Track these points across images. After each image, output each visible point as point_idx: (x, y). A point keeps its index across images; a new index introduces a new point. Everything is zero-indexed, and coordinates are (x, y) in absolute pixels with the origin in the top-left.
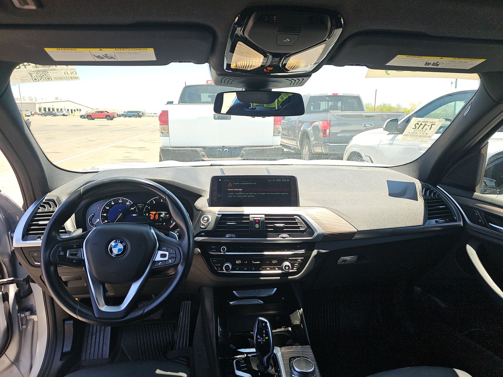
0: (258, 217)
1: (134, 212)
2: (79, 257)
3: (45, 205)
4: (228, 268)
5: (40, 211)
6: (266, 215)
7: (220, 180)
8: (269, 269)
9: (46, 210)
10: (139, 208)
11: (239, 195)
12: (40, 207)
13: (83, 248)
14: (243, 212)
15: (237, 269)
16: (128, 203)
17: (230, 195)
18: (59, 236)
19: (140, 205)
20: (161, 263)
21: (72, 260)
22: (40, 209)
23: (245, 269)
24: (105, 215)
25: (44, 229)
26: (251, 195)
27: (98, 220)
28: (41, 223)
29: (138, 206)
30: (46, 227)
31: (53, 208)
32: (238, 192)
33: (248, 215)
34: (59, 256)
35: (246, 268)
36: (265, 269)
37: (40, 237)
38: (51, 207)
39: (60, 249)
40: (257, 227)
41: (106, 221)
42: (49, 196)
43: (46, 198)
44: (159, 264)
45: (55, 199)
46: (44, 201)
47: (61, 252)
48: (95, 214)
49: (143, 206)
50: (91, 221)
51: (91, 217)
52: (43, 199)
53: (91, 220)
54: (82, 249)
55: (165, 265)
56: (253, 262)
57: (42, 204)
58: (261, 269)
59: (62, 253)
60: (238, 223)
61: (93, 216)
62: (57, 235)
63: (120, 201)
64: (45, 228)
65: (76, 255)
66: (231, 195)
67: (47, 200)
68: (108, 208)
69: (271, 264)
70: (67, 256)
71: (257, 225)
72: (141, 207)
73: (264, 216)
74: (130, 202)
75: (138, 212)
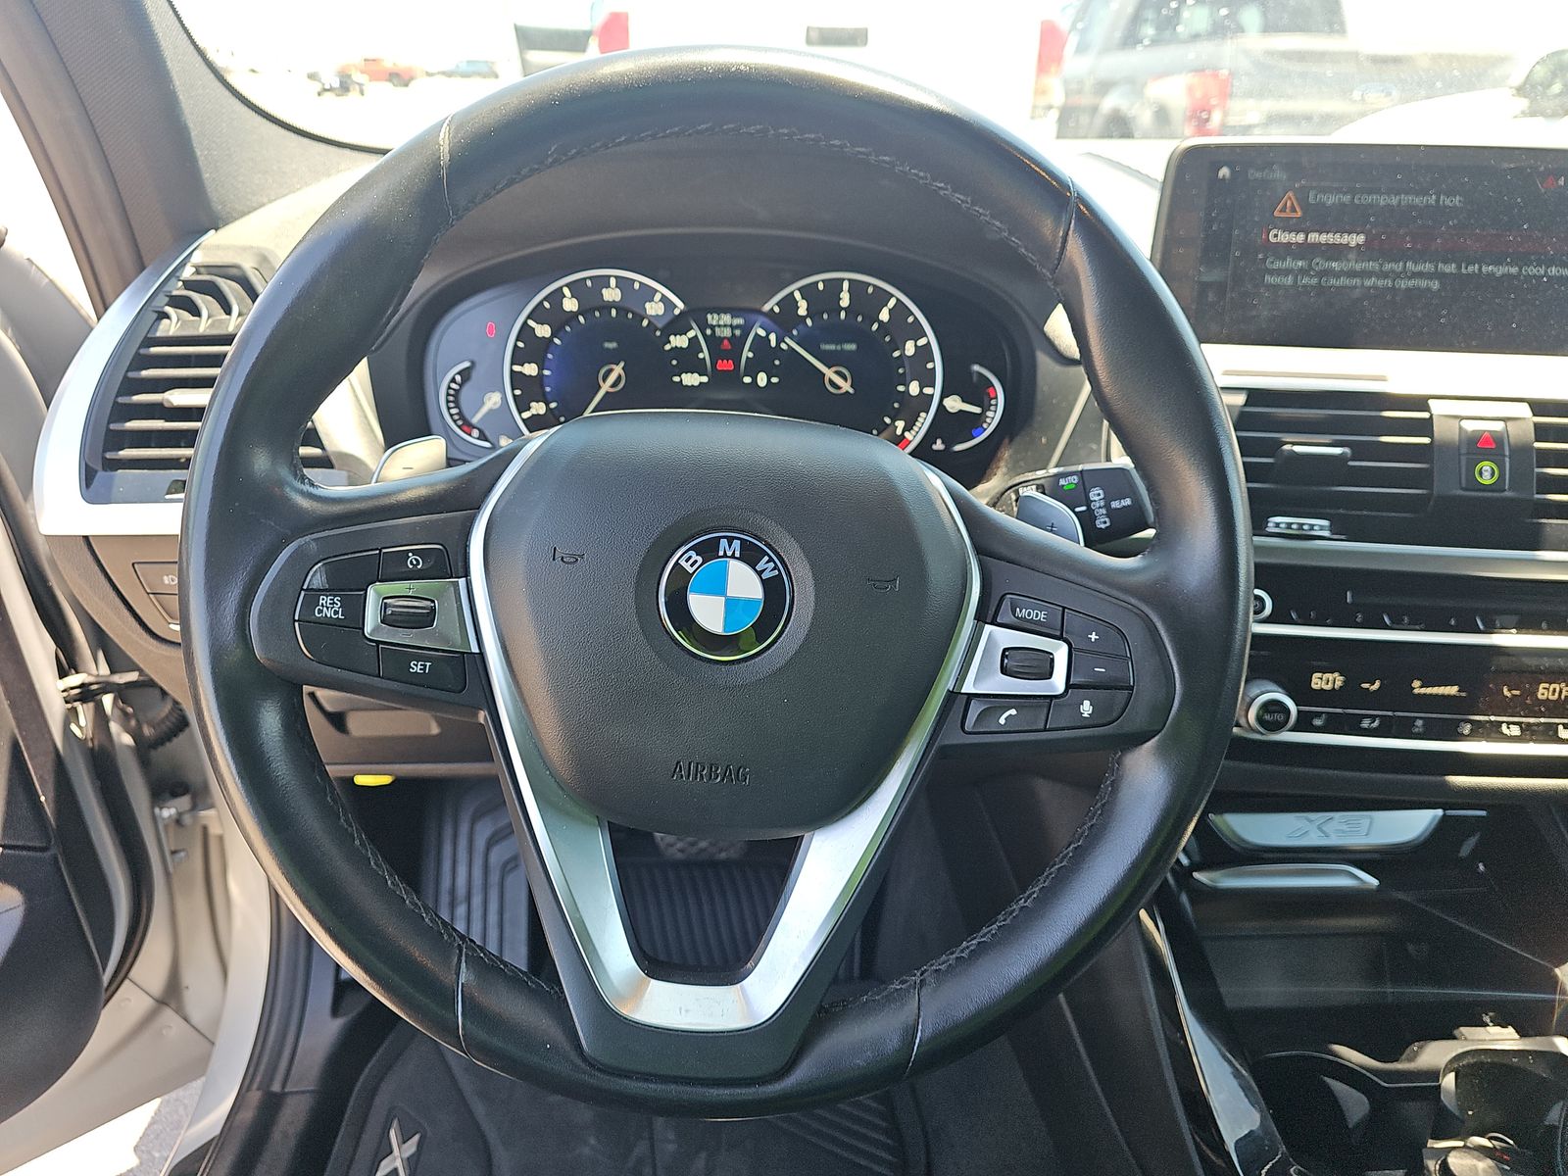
0: (1482, 420)
1: (688, 360)
2: (447, 641)
3: (196, 297)
4: (1280, 717)
5: (170, 327)
6: (1539, 407)
7: (1224, 172)
8: (1515, 731)
9: (203, 327)
10: (713, 342)
11: (1338, 275)
12: (168, 309)
13: (466, 574)
14: (1382, 379)
15: (1318, 722)
16: (654, 309)
17: (1279, 272)
18: (303, 478)
19: (723, 323)
20: (1013, 712)
21: (400, 656)
22: (168, 317)
23: (1365, 724)
24: (531, 369)
25: (189, 438)
26: (1418, 276)
27: (493, 400)
28: (179, 398)
29: (713, 328)
30: (199, 424)
31: (240, 315)
32: (1336, 251)
33: (1420, 403)
34: (311, 624)
35: (1373, 718)
36: (1493, 732)
37: (180, 486)
38: (228, 311)
39: (317, 578)
40: (1486, 479)
41: (538, 408)
42: (212, 249)
43: (198, 258)
44: (1002, 721)
45: (248, 265)
46: (188, 273)
47: (324, 600)
48: (473, 363)
49: (738, 327)
50: (457, 406)
51: (453, 380)
52: (183, 265)
53: (455, 398)
54: (462, 582)
55: (1045, 730)
56: (1416, 684)
57: (175, 293)
58: (1467, 729)
59: (329, 608)
60: (1360, 451)
61: (466, 374)
62: (284, 472)
63: (611, 294)
64: (195, 432)
65: (423, 620)
66: (1287, 272)
67: (202, 270)
68: (543, 331)
69: (1525, 705)
70: (368, 629)
71: (1486, 466)
72: (727, 332)
73: (1524, 411)
74: (664, 299)
75: (714, 364)
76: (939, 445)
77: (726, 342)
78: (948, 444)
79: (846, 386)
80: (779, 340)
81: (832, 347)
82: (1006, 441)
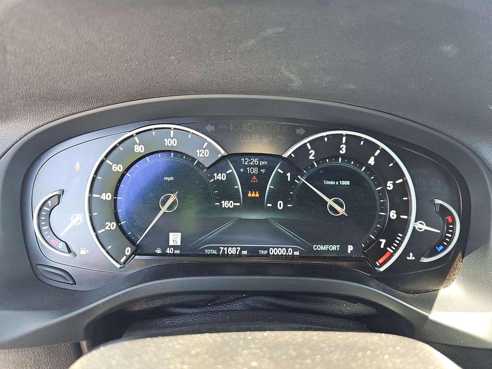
1: (227, 190)
10: (245, 178)
29: (245, 167)
49: (263, 167)
72: (255, 171)
74: (210, 146)
75: (245, 194)
76: (411, 257)
77: (254, 178)
78: (418, 258)
79: (342, 211)
80: (293, 177)
81: (332, 183)
82: (460, 255)
